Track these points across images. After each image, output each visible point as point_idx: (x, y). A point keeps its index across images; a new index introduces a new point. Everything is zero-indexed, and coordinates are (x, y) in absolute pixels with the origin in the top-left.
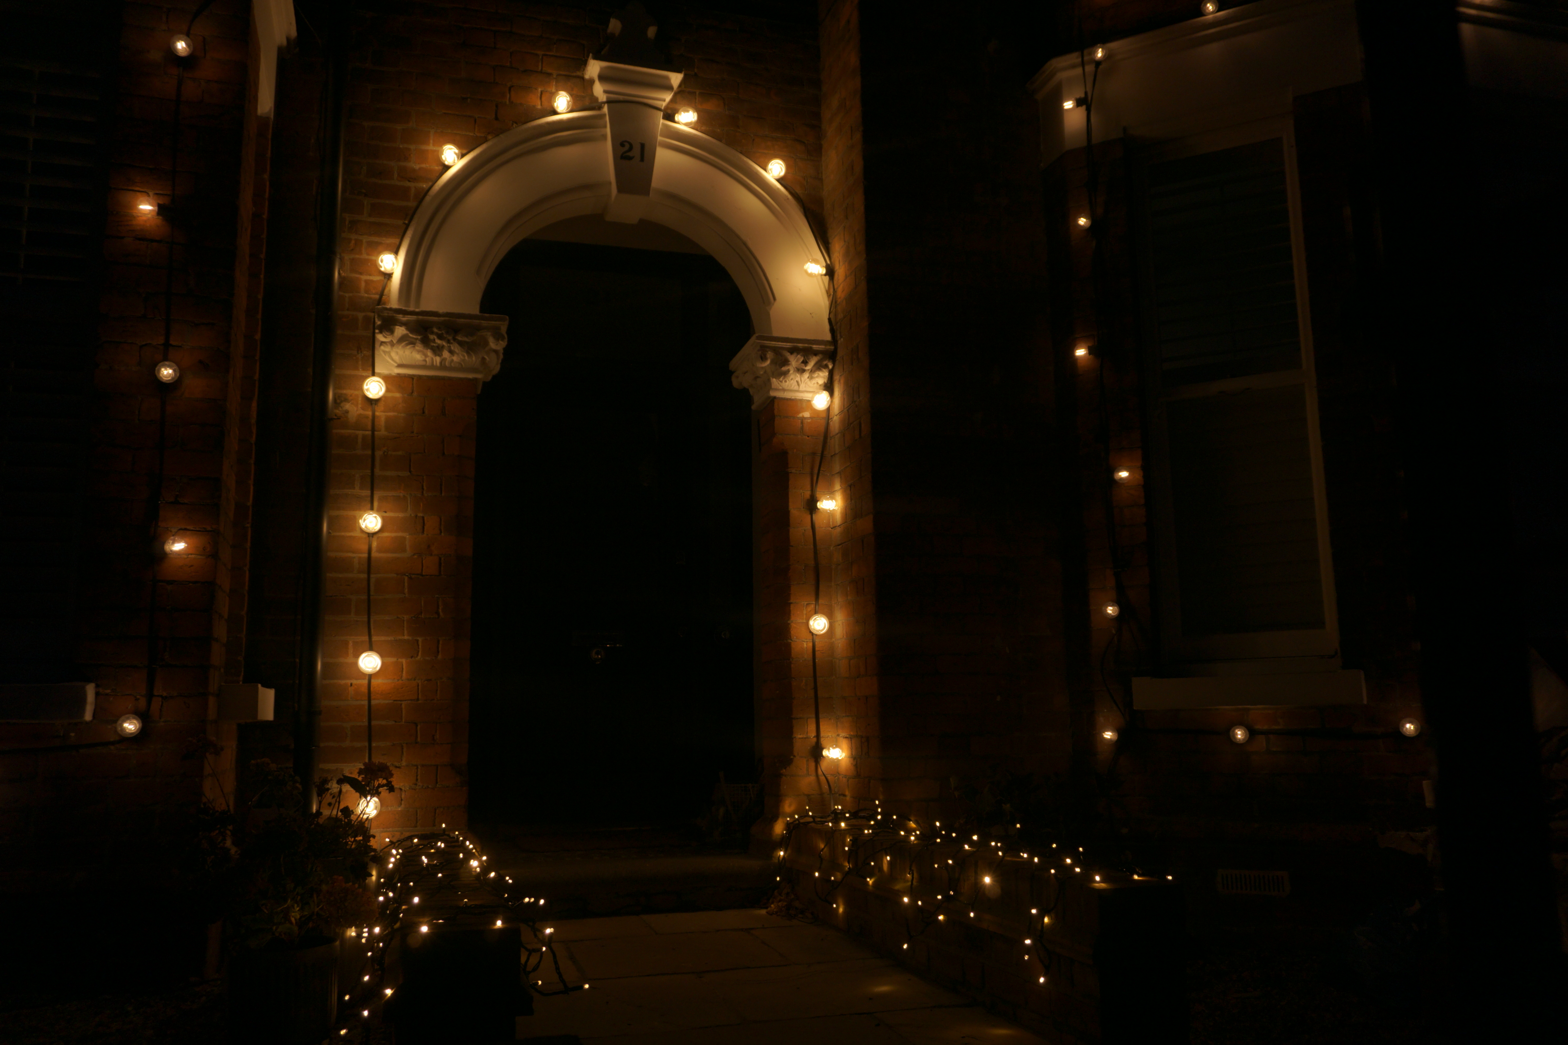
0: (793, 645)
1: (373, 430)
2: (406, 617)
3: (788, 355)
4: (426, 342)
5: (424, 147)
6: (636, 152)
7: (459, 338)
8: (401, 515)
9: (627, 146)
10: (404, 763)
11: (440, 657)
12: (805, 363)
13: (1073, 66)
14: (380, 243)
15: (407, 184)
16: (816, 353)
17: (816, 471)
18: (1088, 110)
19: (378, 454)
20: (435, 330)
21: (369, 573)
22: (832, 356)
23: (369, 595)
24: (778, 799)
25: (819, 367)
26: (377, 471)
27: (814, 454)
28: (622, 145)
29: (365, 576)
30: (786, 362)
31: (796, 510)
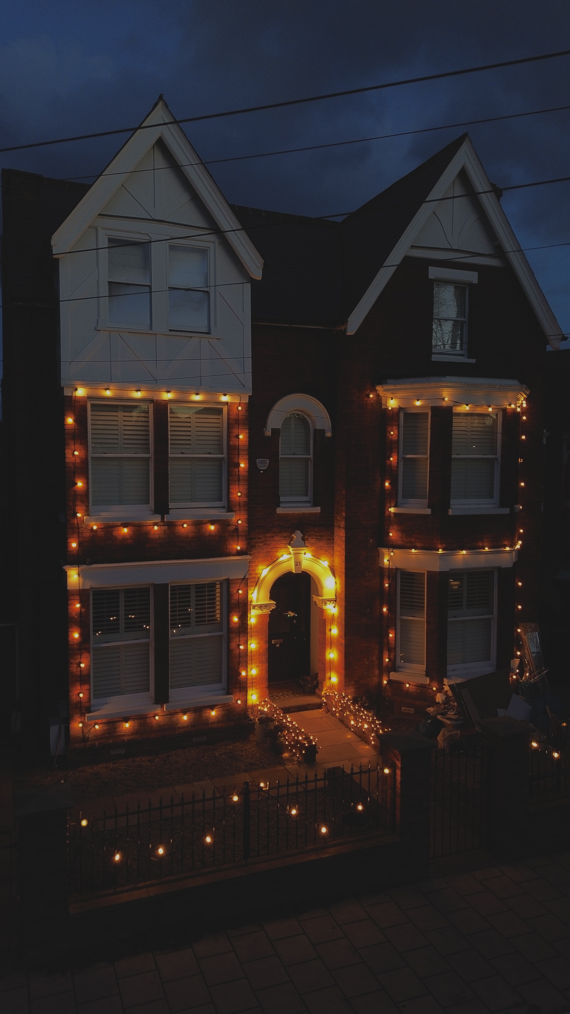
0: (326, 658)
1: (251, 626)
2: (258, 661)
3: (327, 602)
4: (261, 610)
5: (258, 568)
6: (299, 564)
7: (267, 608)
8: (256, 642)
9: (297, 563)
10: (258, 687)
11: (263, 667)
12: (330, 603)
13: (387, 551)
14: (251, 589)
15: (256, 576)
16: (332, 601)
17: (331, 623)
18: (389, 562)
19: (252, 630)
20: (263, 607)
21: (251, 653)
22: (336, 601)
23: (251, 658)
24: (323, 688)
25: (333, 603)
26: (252, 634)
27: (331, 619)
28: (296, 563)
29: (250, 654)
30: (326, 603)
31: (327, 631)
